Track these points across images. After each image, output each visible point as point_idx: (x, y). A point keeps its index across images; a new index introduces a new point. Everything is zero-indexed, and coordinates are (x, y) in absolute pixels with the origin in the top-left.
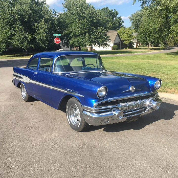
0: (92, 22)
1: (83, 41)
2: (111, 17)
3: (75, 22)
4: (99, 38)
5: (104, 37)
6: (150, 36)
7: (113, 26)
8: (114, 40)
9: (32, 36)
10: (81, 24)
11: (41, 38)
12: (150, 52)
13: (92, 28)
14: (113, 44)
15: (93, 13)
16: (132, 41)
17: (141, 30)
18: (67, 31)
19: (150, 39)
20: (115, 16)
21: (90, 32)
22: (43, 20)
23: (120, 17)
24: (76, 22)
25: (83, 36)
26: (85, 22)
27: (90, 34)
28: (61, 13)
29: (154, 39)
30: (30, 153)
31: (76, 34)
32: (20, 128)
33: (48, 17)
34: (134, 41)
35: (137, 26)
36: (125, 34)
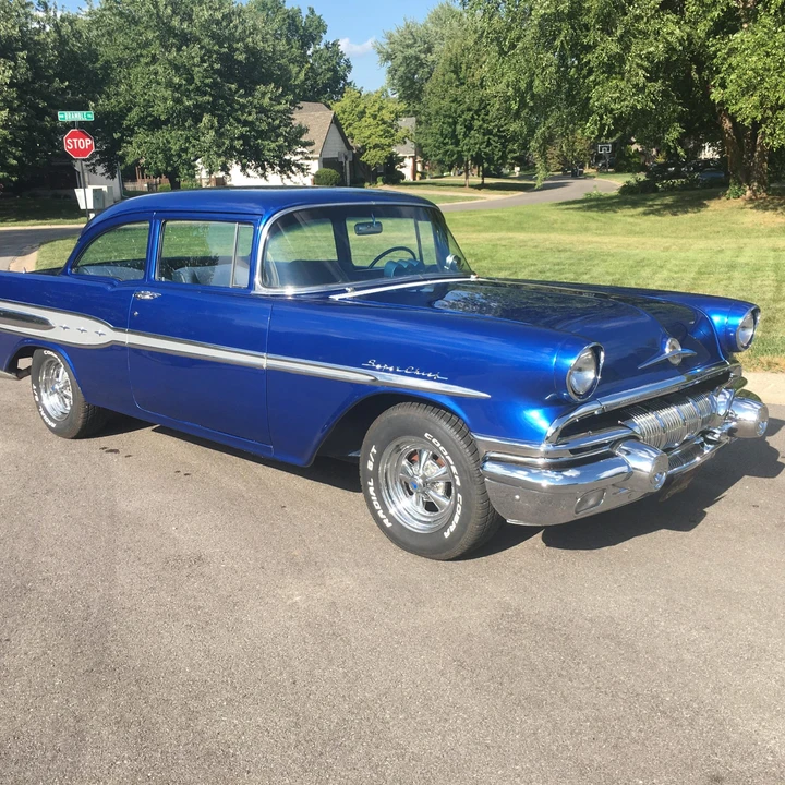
0: (227, 59)
1: (191, 150)
2: (296, 44)
3: (143, 60)
4: (262, 134)
5: (283, 130)
6: (472, 132)
7: (309, 83)
8: (318, 145)
10: (177, 68)
12: (476, 198)
13: (230, 89)
14: (317, 162)
15: (228, 17)
16: (394, 150)
17: (433, 103)
18: (109, 97)
19: (473, 142)
20: (313, 40)
21: (222, 107)
23: (335, 44)
24: (149, 59)
25: (186, 124)
26: (197, 60)
27: (218, 116)
28: (73, 12)
29: (489, 144)
30: (286, 683)
31: (155, 114)
32: (142, 568)
33: (16, 32)
34: (405, 152)
35: (409, 87)
36: (368, 120)
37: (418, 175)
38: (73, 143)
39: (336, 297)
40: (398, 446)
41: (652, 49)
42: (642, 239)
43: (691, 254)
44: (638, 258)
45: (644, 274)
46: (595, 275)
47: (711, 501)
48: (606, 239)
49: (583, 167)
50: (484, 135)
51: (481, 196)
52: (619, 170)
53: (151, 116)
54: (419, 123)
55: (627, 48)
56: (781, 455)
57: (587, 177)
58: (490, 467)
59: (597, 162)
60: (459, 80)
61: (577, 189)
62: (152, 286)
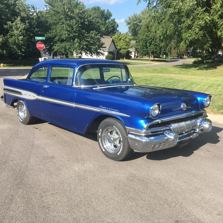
0: (83, 24)
1: (72, 48)
2: (103, 19)
3: (60, 23)
4: (92, 44)
5: (97, 43)
6: (151, 45)
7: (106, 30)
8: (108, 47)
9: (3, 39)
10: (69, 26)
11: (16, 42)
12: (152, 64)
13: (83, 32)
14: (107, 52)
15: (84, 12)
16: (129, 49)
17: (140, 36)
18: (50, 33)
19: (151, 48)
20: (108, 18)
21: (81, 37)
22: (19, 18)
23: (114, 20)
24: (62, 23)
25: (71, 41)
26: (74, 24)
27: (80, 39)
28: (42, 10)
29: (156, 49)
30: (68, 190)
31: (62, 38)
32: (37, 159)
33: (26, 15)
34: (132, 50)
35: (135, 32)
36: (122, 41)
37: (136, 57)
38: (39, 45)
39: (94, 89)
40: (107, 129)
41: (200, 23)
42: (196, 77)
43: (208, 81)
44: (193, 82)
45: (193, 87)
46: (179, 86)
47: (196, 149)
48: (185, 76)
49: (184, 56)
50: (155, 46)
51: (153, 63)
52: (194, 57)
53: (61, 38)
54: (137, 42)
55: (194, 23)
56: (220, 138)
57: (185, 58)
58: (130, 136)
59: (188, 54)
60: (148, 30)
61: (181, 62)
62: (48, 84)
